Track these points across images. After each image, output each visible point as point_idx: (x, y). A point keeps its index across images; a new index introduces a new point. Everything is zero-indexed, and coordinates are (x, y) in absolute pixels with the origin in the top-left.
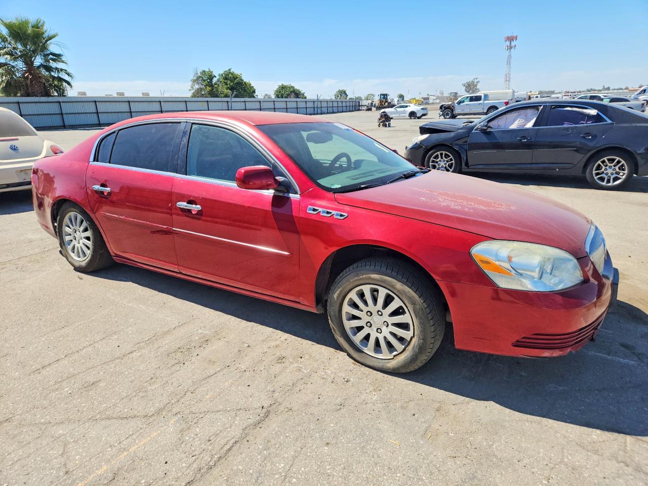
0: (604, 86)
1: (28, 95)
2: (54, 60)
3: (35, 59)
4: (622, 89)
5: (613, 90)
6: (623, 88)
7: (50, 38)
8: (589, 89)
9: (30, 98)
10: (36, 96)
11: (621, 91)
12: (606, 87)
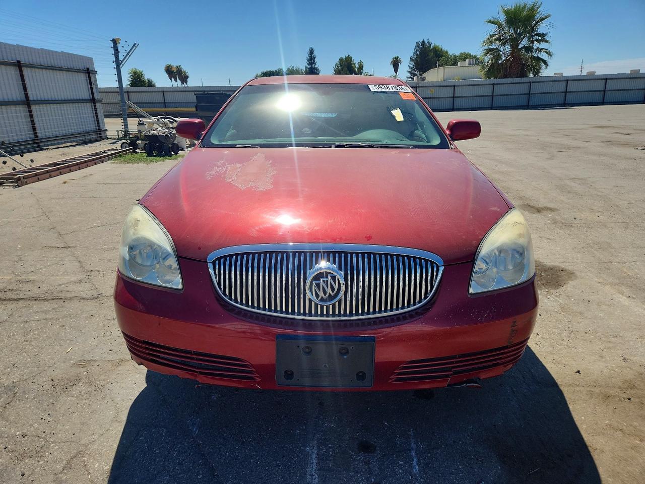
1: (505, 77)
2: (538, 41)
3: (521, 42)
7: (542, 19)
9: (507, 79)
10: (512, 77)
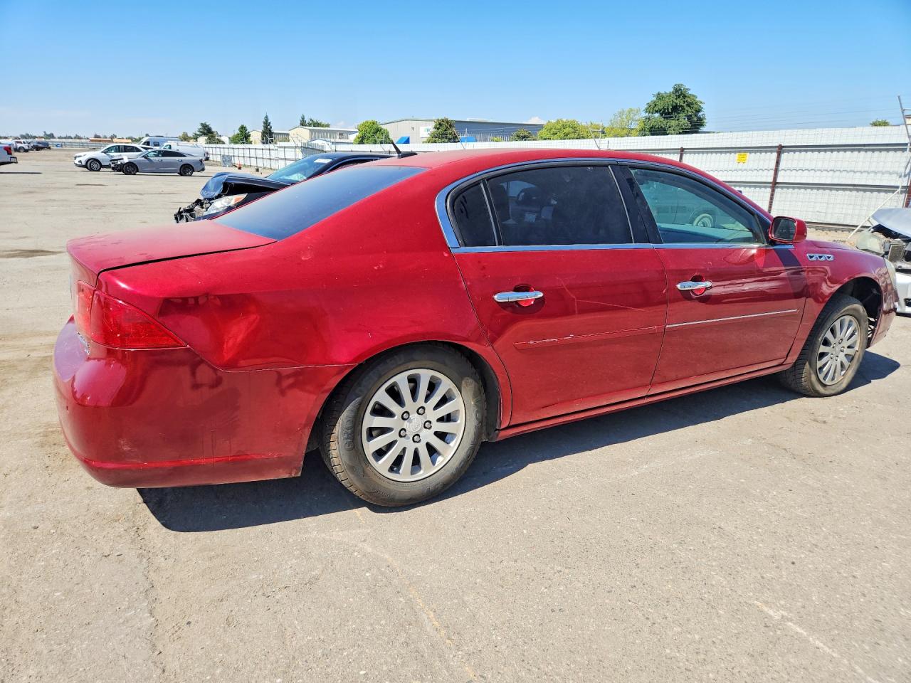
0: (45, 132)
4: (70, 138)
5: (59, 138)
6: (73, 136)
8: (24, 134)
11: (70, 140)
12: (48, 133)
